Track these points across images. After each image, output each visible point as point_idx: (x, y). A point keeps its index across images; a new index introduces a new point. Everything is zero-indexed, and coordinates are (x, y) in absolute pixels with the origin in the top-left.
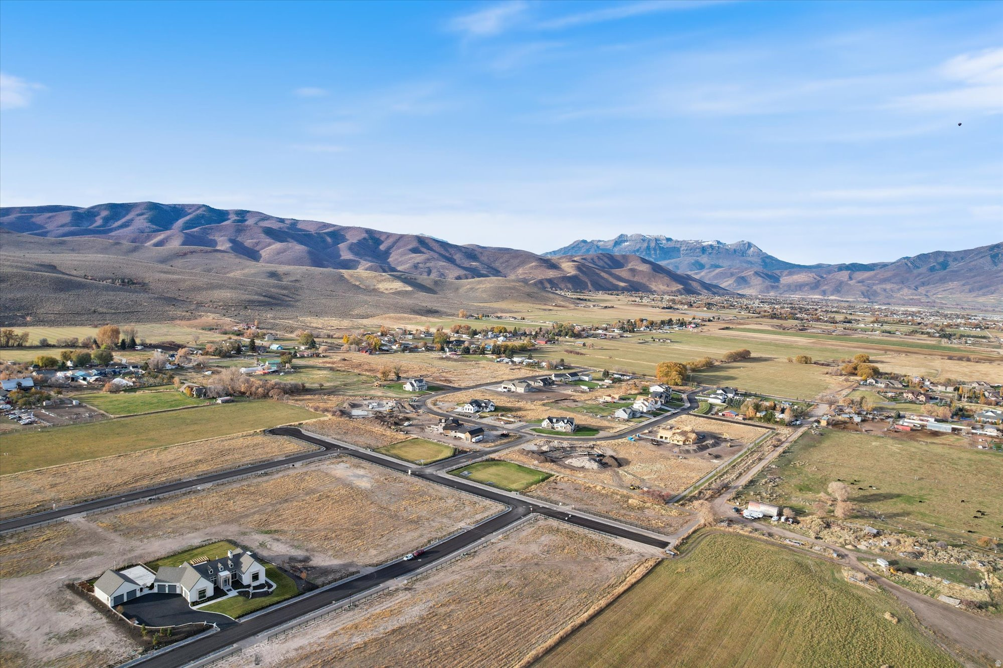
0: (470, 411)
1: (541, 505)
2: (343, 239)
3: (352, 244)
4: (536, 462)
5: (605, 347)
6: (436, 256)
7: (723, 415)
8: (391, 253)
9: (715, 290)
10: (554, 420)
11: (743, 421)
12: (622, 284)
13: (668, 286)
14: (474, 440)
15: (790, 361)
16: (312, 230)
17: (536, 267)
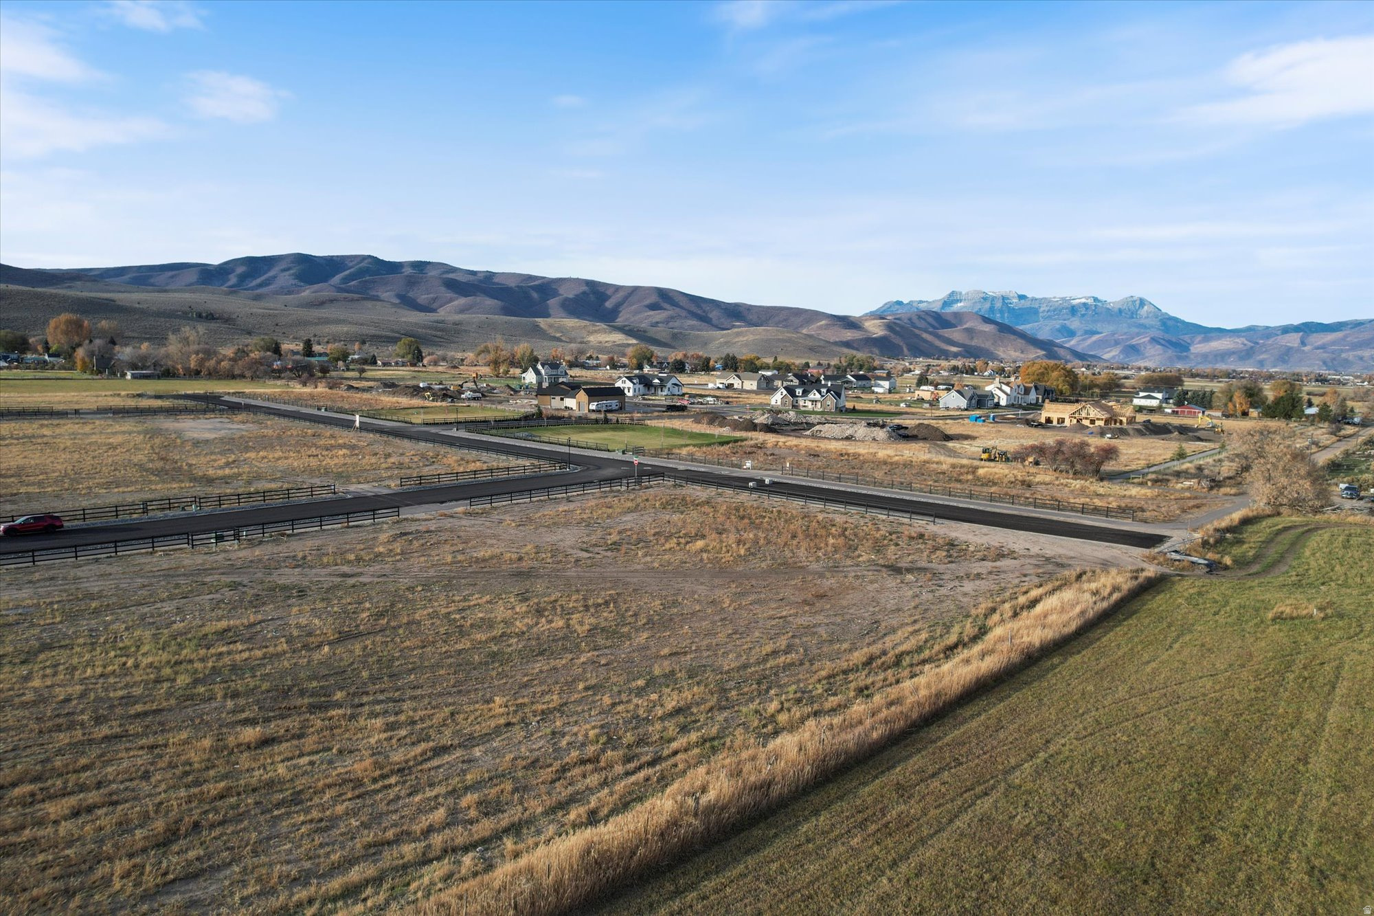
2: (555, 293)
3: (567, 299)
6: (684, 313)
8: (620, 312)
12: (954, 349)
13: (1022, 352)
14: (593, 406)
16: (512, 284)
17: (827, 327)
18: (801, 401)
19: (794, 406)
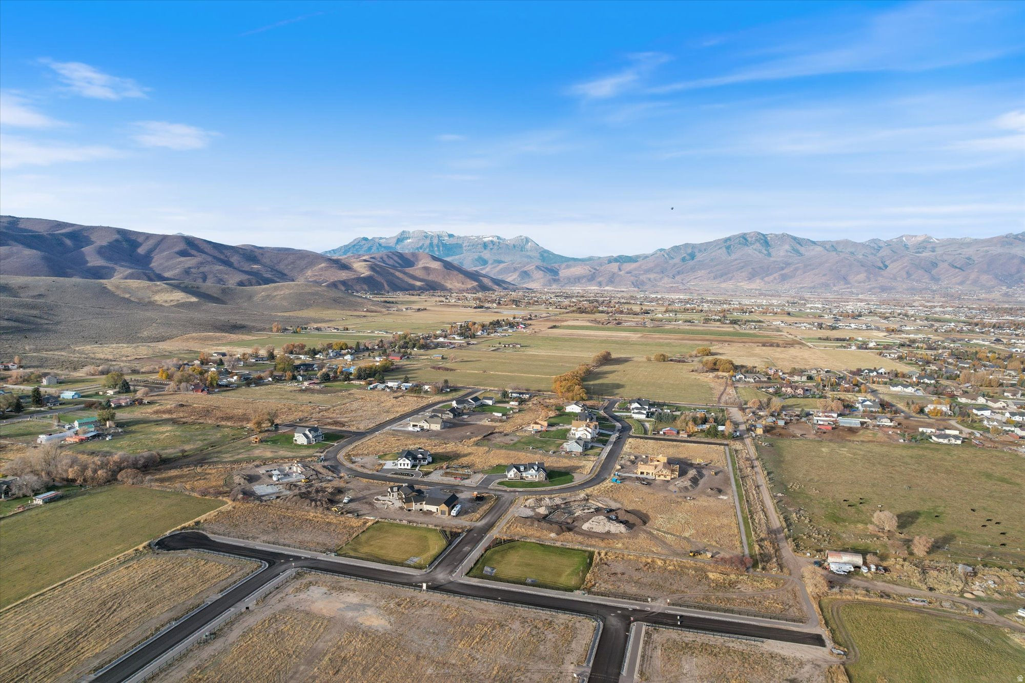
0: (406, 467)
1: (631, 607)
2: (88, 242)
3: (102, 247)
4: (553, 535)
5: (466, 359)
6: (210, 259)
7: (664, 433)
8: (152, 258)
9: (505, 286)
10: (522, 468)
11: (689, 439)
12: (418, 284)
13: (463, 284)
14: (454, 513)
15: (649, 360)
16: (42, 230)
17: (326, 269)
18: (524, 475)
19: (522, 478)
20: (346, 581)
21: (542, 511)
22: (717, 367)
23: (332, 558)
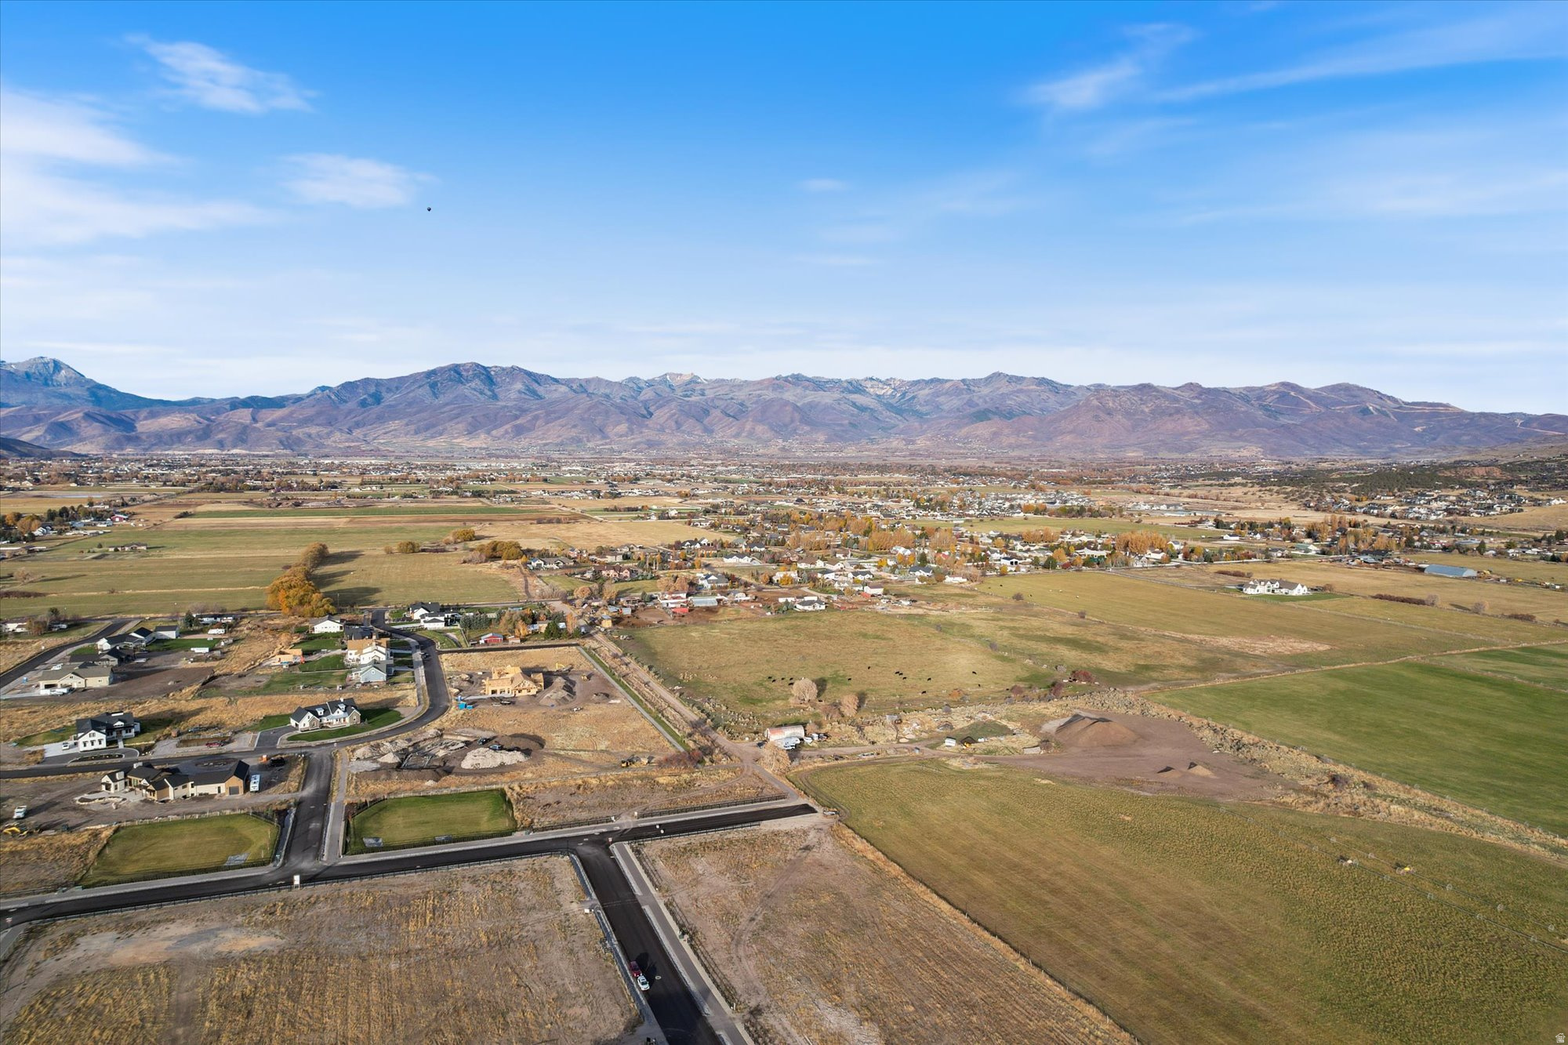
0: (97, 746)
4: (430, 783)
7: (486, 642)
10: (320, 712)
11: (523, 644)
14: (254, 786)
15: (389, 552)
18: (325, 720)
19: (322, 726)
20: (143, 914)
21: (390, 759)
22: (498, 554)
23: (78, 893)
